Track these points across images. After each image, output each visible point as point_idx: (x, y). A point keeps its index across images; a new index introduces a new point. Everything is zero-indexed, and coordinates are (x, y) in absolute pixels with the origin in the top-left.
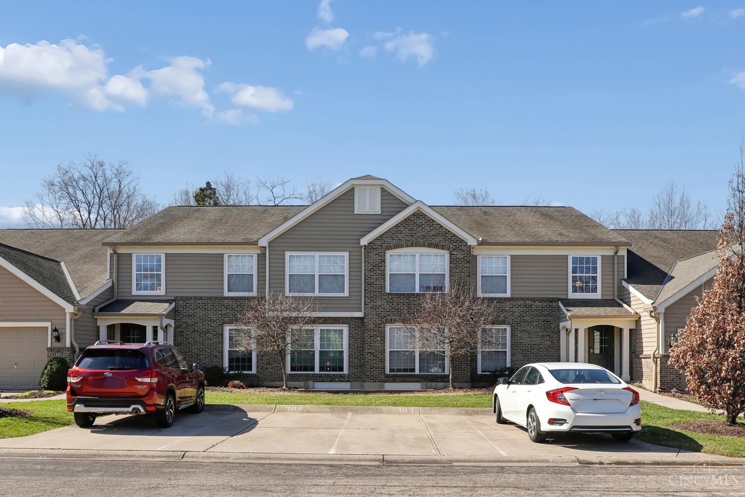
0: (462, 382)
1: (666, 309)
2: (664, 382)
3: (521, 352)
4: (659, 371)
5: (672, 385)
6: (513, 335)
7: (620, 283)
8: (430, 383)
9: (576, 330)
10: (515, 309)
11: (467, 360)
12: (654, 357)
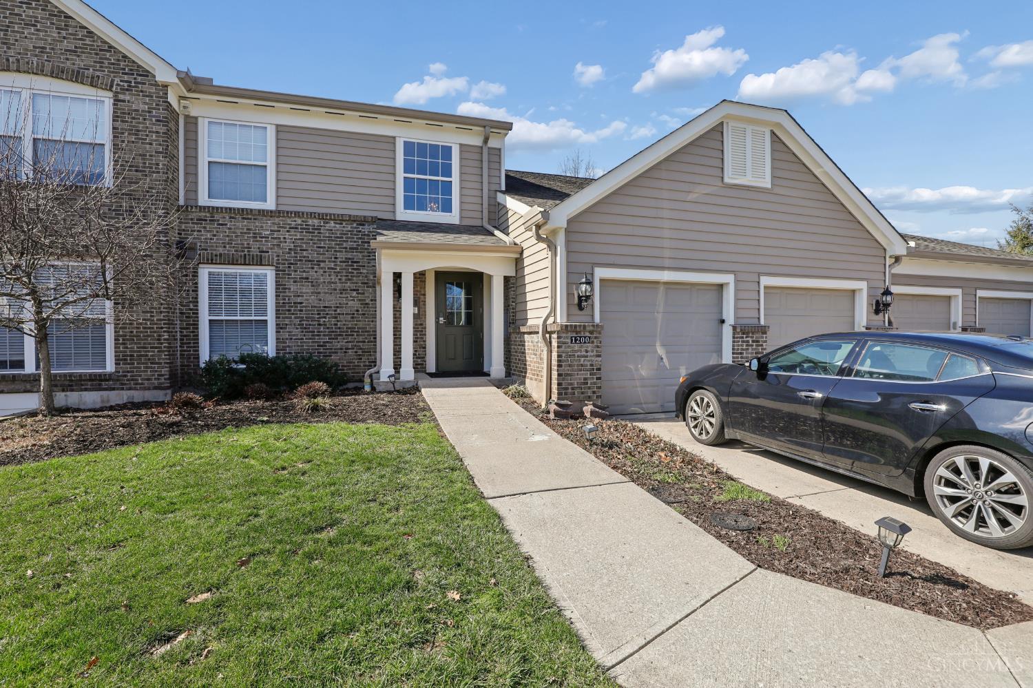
0: (149, 389)
1: (570, 222)
2: (567, 389)
3: (297, 321)
4: (554, 362)
5: (582, 393)
6: (280, 287)
7: (493, 198)
8: (64, 393)
9: (397, 276)
10: (283, 234)
11: (159, 340)
12: (545, 331)
